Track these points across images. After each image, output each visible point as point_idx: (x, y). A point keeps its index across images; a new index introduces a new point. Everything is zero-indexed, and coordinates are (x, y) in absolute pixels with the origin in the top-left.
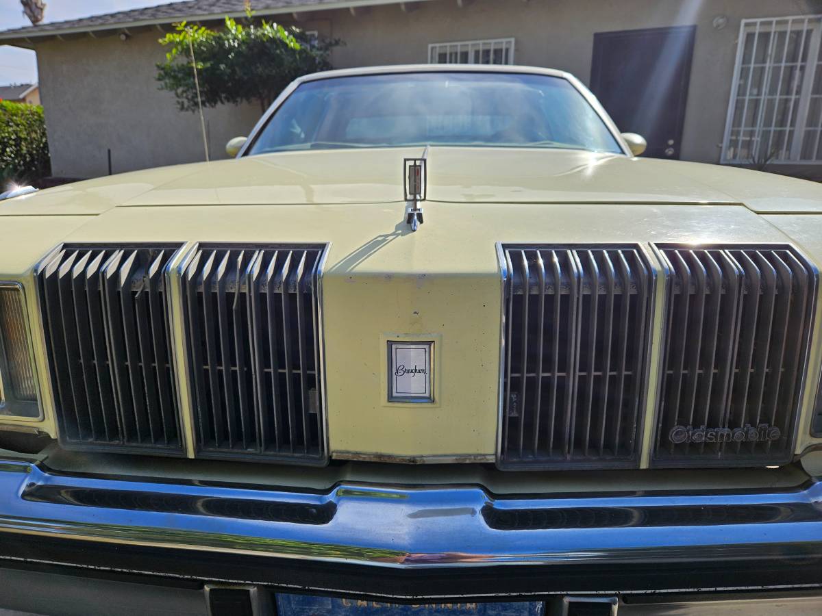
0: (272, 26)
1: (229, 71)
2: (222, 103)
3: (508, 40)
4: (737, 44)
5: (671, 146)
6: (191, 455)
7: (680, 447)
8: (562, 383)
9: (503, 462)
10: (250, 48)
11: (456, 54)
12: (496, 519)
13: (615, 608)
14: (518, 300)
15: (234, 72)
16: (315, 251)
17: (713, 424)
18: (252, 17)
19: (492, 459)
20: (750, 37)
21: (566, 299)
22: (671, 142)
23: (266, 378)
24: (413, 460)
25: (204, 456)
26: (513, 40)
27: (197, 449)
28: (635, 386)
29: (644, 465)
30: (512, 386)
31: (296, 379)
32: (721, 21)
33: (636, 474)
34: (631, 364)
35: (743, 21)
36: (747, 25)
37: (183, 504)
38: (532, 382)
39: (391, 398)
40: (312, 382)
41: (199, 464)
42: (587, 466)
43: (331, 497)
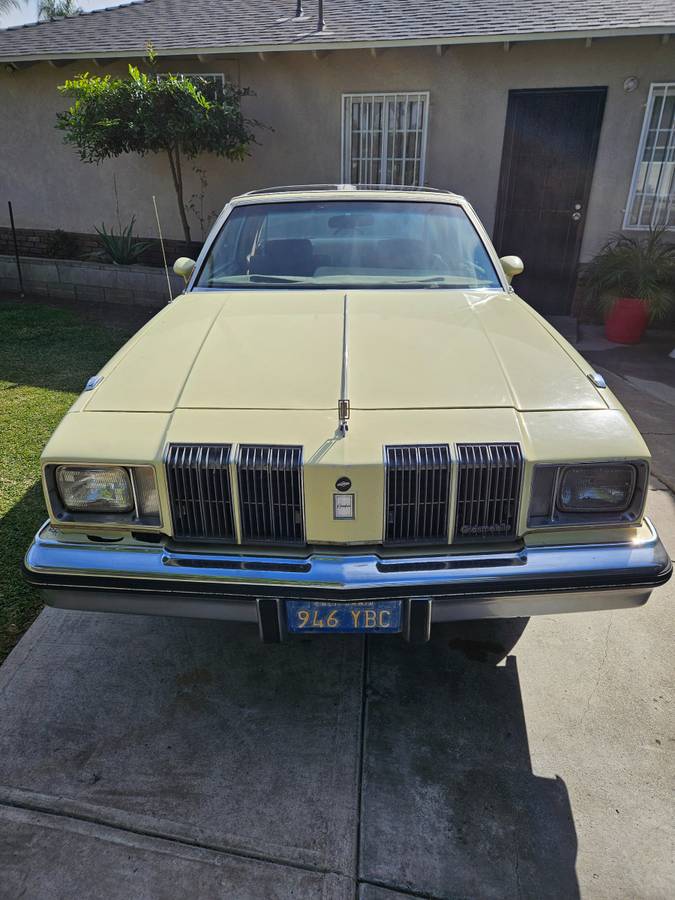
0: (179, 78)
1: (137, 129)
2: (127, 152)
3: (424, 93)
4: (645, 108)
5: (578, 211)
6: (239, 542)
7: (466, 535)
8: (413, 507)
9: (386, 543)
10: (156, 99)
11: (370, 104)
12: (382, 568)
13: (430, 602)
14: (392, 473)
15: (142, 128)
16: (297, 451)
17: (481, 524)
18: (155, 58)
19: (381, 542)
20: (658, 100)
21: (414, 472)
22: (578, 207)
23: (276, 508)
24: (345, 544)
25: (246, 543)
26: (428, 93)
27: (242, 540)
28: (445, 509)
29: (450, 542)
30: (390, 509)
31: (290, 508)
32: (631, 84)
33: (446, 547)
34: (443, 499)
35: (653, 85)
36: (655, 88)
37: (235, 565)
38: (399, 508)
39: (335, 518)
40: (299, 509)
41: (243, 547)
42: (424, 544)
43: (308, 561)
